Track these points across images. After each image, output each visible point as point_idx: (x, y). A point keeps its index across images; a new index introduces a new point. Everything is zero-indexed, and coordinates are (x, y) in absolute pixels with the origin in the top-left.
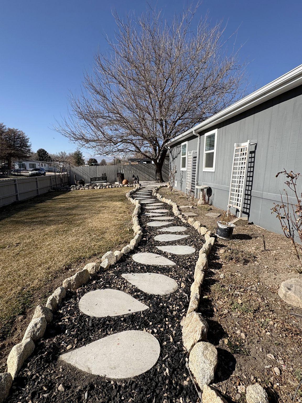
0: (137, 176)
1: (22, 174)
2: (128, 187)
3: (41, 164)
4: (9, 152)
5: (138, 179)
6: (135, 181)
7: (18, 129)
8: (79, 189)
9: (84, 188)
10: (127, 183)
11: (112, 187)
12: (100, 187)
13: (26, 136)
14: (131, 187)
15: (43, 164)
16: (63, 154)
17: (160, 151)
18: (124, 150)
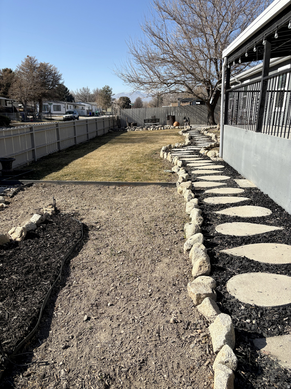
0: (188, 118)
1: (53, 118)
2: (179, 128)
3: (66, 105)
4: (43, 91)
5: (189, 121)
6: (186, 123)
7: (48, 63)
8: (134, 130)
9: (138, 130)
10: (178, 125)
11: (164, 129)
12: (153, 129)
13: (58, 71)
14: (182, 128)
15: (69, 106)
16: (86, 90)
17: (213, 91)
18: (176, 91)
